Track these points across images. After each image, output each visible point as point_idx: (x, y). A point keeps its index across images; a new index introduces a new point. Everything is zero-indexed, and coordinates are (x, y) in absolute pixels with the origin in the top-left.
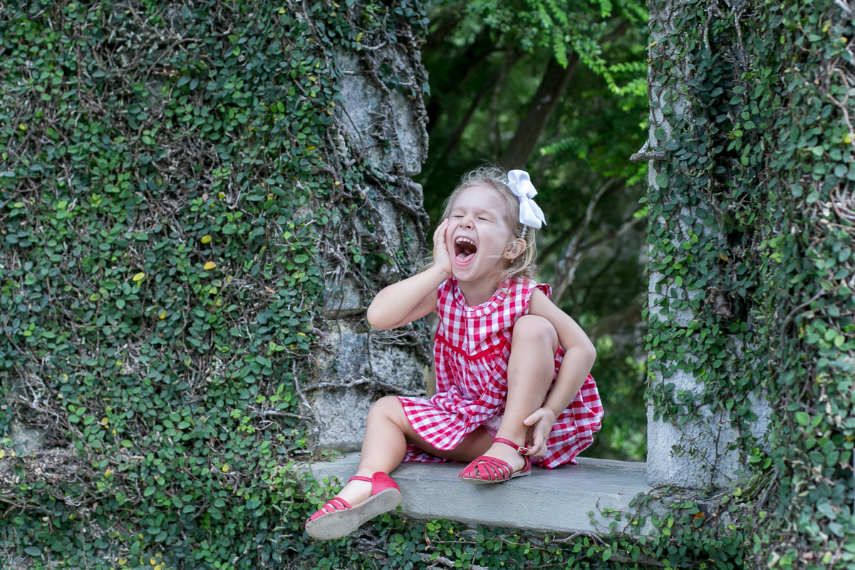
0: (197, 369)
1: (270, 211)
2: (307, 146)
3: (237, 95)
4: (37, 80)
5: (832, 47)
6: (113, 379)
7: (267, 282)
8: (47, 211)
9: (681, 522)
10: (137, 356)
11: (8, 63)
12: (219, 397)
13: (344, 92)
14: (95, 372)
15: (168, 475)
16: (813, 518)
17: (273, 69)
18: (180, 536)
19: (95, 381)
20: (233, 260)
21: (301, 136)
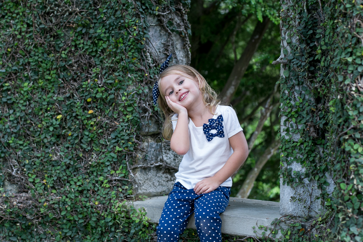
0: (85, 158)
1: (116, 87)
2: (132, 58)
3: (103, 35)
4: (15, 29)
5: (356, 10)
6: (48, 162)
7: (115, 119)
8: (20, 87)
9: (294, 233)
10: (59, 152)
11: (3, 21)
12: (94, 171)
13: (150, 34)
14: (40, 159)
15: (72, 206)
16: (348, 233)
17: (118, 23)
18: (78, 233)
19: (40, 163)
20: (101, 109)
21: (130, 53)
